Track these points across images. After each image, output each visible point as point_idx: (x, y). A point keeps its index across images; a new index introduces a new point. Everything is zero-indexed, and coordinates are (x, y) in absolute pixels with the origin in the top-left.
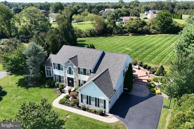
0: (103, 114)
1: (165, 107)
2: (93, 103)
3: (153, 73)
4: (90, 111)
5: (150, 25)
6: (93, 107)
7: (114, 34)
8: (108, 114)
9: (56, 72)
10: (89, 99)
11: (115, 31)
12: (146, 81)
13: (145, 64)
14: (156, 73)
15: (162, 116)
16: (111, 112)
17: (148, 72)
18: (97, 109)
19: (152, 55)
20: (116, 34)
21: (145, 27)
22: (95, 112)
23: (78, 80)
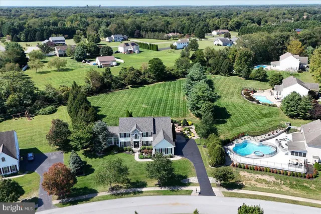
0: (172, 157)
1: (198, 145)
2: (164, 152)
5: (144, 74)
7: (113, 88)
9: (122, 140)
10: (161, 151)
11: (113, 85)
12: (179, 132)
14: (182, 125)
15: (200, 149)
16: (175, 154)
18: (168, 155)
19: (168, 109)
20: (116, 89)
21: (142, 77)
23: (142, 141)
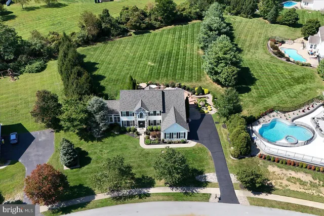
0: (185, 142)
1: (216, 123)
2: (175, 136)
3: (194, 94)
4: (175, 143)
5: (150, 15)
6: (175, 140)
7: (113, 36)
8: (187, 141)
9: (124, 119)
10: (171, 135)
11: (113, 32)
12: (193, 103)
13: (183, 84)
14: (196, 93)
15: (218, 130)
17: (190, 93)
18: (180, 140)
19: (179, 69)
20: (116, 36)
21: (147, 20)
22: (179, 143)
23: (148, 121)
